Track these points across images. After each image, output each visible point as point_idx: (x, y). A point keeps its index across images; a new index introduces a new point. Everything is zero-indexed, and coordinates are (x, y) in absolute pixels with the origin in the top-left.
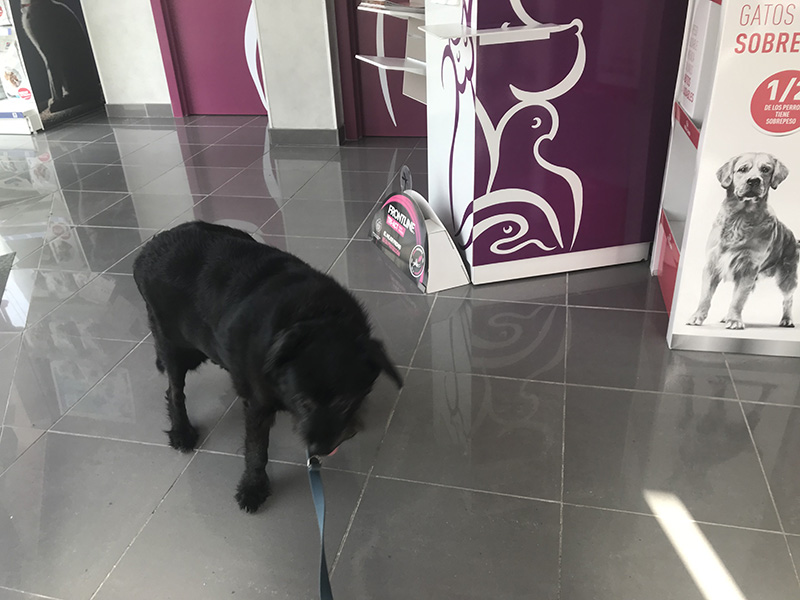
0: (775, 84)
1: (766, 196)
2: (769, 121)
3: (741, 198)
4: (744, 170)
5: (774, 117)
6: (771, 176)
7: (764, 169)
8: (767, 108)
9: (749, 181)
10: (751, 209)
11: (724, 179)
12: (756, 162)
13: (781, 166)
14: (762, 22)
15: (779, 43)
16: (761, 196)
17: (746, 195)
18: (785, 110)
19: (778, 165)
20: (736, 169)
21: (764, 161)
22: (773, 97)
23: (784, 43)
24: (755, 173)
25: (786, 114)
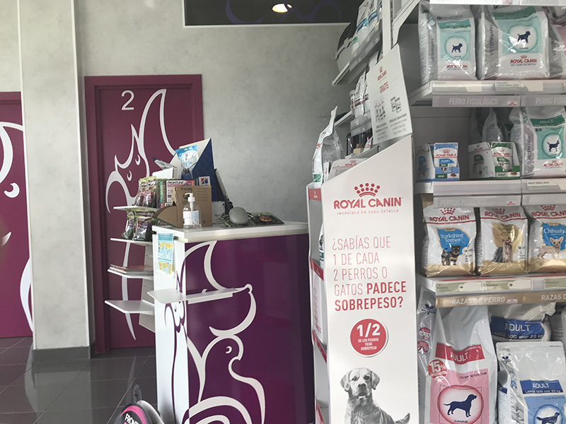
0: (360, 327)
1: (371, 394)
2: (362, 349)
3: (357, 397)
4: (355, 379)
5: (364, 346)
6: (371, 381)
7: (366, 378)
8: (360, 341)
9: (359, 386)
10: (365, 403)
11: (345, 386)
12: (360, 374)
13: (375, 375)
14: (347, 293)
15: (358, 304)
16: (368, 395)
17: (360, 395)
18: (369, 342)
19: (373, 375)
20: (351, 379)
21: (365, 373)
22: (361, 335)
23: (360, 304)
24: (361, 381)
25: (370, 344)
